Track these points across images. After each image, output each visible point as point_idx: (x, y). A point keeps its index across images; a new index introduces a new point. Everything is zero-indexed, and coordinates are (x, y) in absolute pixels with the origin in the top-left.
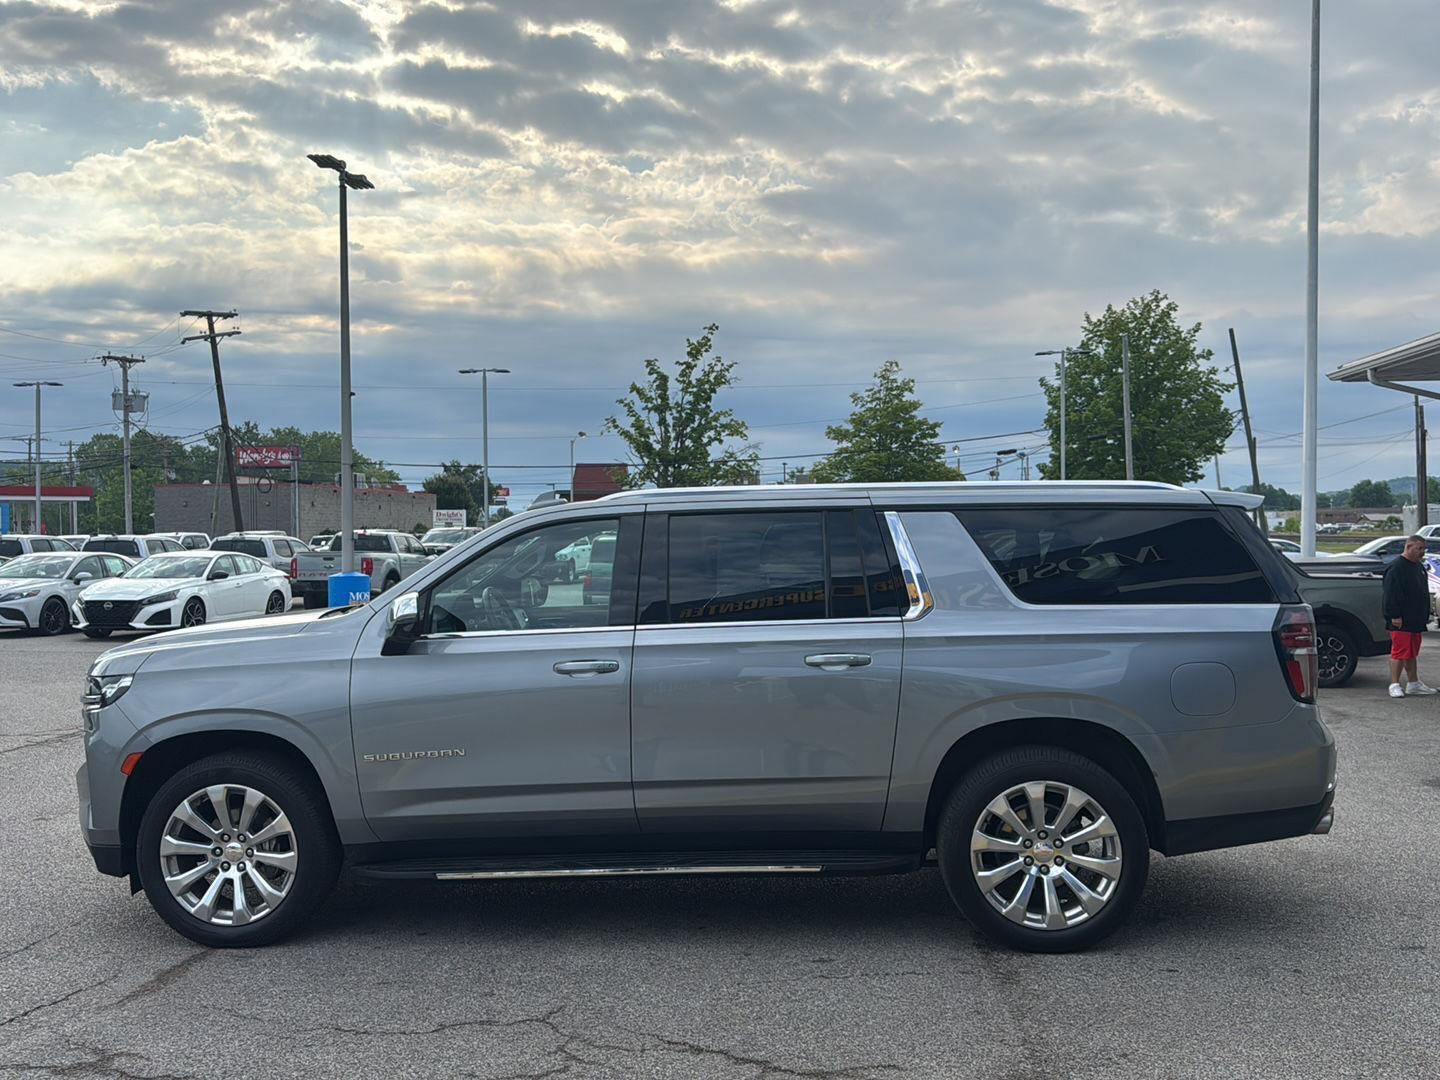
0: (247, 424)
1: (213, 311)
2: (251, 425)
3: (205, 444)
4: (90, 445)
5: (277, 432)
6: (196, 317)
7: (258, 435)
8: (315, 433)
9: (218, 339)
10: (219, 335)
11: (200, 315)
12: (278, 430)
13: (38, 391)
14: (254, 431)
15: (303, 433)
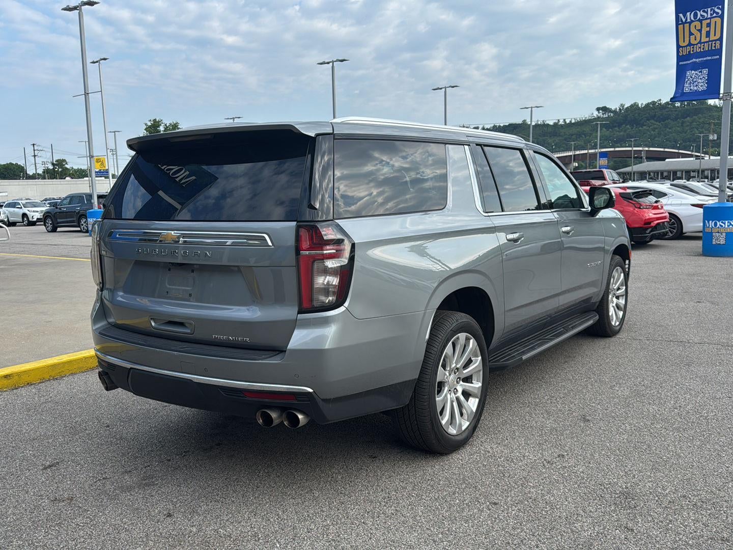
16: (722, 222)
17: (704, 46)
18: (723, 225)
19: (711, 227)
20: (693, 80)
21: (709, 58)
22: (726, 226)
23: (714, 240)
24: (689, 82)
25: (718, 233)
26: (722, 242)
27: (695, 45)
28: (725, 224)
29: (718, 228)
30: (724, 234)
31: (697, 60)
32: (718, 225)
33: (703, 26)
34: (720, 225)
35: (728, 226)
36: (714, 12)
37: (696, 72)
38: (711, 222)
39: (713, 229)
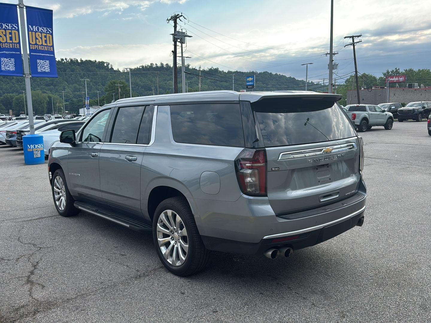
0: (396, 69)
1: (354, 35)
2: (397, 69)
3: (383, 76)
4: (349, 79)
5: (406, 71)
6: (349, 38)
7: (399, 72)
8: (419, 70)
9: (355, 44)
10: (355, 43)
11: (350, 37)
12: (406, 70)
13: (307, 66)
14: (398, 71)
15: (414, 70)
16: (38, 145)
17: (9, 45)
18: (38, 146)
19: (32, 148)
20: (6, 64)
21: (14, 53)
22: (40, 147)
23: (35, 155)
24: (4, 64)
25: (37, 151)
26: (39, 156)
27: (4, 43)
28: (39, 146)
29: (36, 148)
30: (40, 151)
31: (7, 52)
32: (36, 147)
33: (7, 33)
34: (37, 147)
35: (41, 147)
36: (13, 27)
37: (7, 59)
38: (31, 145)
39: (33, 149)
